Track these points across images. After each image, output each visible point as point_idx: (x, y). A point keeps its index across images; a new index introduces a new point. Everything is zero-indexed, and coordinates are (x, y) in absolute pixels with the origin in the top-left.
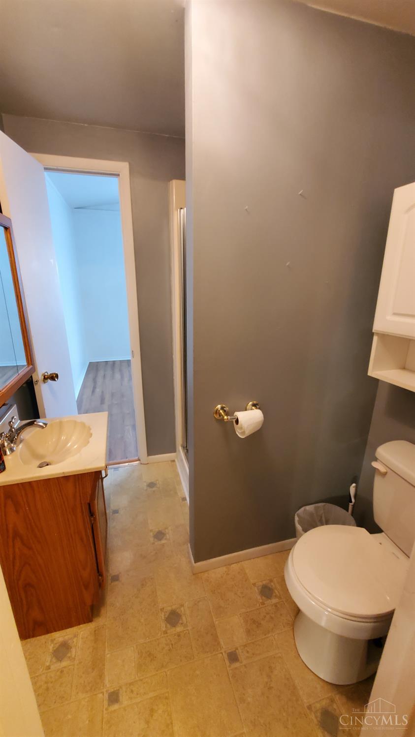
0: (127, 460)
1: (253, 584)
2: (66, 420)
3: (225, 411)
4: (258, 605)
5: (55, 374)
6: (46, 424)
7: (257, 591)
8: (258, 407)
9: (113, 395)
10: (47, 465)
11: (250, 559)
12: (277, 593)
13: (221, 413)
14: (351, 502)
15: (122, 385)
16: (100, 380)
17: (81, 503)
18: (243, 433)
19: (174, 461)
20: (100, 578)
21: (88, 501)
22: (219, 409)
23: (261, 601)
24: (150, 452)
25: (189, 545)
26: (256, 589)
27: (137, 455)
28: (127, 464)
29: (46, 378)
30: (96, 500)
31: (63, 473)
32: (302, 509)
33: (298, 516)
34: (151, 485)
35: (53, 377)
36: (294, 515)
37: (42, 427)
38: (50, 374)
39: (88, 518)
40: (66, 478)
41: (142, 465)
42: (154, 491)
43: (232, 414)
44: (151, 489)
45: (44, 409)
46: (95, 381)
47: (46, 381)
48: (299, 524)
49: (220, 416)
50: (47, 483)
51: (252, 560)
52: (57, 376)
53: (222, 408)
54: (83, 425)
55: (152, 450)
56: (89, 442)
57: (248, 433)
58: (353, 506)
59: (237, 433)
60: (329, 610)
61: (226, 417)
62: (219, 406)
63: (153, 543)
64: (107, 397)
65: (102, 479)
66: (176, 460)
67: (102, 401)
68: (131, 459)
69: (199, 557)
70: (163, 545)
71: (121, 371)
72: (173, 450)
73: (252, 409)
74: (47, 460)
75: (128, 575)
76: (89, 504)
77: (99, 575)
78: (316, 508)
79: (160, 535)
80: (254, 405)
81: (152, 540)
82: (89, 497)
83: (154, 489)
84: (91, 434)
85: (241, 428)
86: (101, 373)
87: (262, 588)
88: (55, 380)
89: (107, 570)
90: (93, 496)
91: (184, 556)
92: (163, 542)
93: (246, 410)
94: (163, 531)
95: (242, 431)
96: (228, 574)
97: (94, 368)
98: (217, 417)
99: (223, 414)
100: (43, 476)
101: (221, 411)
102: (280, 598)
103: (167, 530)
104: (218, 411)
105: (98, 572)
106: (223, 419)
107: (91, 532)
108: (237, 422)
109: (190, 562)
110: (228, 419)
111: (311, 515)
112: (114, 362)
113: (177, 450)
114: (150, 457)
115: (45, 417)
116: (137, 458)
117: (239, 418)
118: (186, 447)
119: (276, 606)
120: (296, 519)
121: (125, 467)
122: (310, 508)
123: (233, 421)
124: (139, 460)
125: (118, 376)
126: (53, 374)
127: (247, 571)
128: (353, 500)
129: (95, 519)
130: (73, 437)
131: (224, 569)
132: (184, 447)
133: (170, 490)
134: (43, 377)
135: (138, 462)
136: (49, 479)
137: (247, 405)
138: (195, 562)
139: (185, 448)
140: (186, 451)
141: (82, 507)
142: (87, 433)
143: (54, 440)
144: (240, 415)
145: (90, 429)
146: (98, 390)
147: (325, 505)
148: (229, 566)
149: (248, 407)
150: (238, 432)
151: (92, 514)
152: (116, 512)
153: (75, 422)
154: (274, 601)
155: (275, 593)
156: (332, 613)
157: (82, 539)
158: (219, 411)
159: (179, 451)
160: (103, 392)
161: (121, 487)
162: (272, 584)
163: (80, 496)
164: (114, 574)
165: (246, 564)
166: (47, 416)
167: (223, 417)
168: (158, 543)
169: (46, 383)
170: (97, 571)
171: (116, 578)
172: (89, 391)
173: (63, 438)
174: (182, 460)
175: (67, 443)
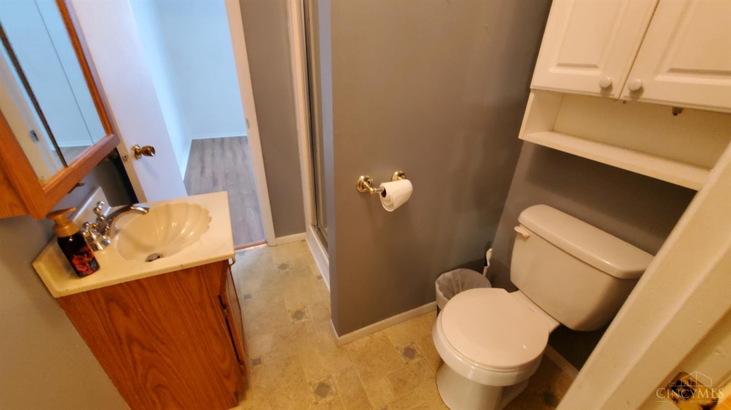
0: (253, 243)
1: (396, 348)
2: (173, 203)
3: (369, 182)
4: (403, 365)
5: (150, 147)
6: (147, 209)
7: (400, 353)
8: (403, 176)
9: (226, 176)
10: (159, 257)
11: (392, 326)
12: (419, 353)
13: (365, 185)
14: (486, 265)
15: (235, 164)
16: (208, 159)
17: (210, 297)
18: (392, 205)
19: (304, 241)
20: (242, 366)
21: (218, 294)
22: (363, 181)
23: (405, 362)
24: (278, 232)
25: (331, 320)
26: (399, 352)
27: (264, 238)
28: (253, 248)
29: (137, 153)
30: (227, 290)
31: (182, 266)
32: (441, 276)
33: (438, 283)
34: (283, 266)
35: (148, 151)
36: (435, 283)
37: (143, 213)
38: (143, 148)
39: (220, 310)
40: (187, 271)
41: (270, 247)
42: (287, 272)
43: (378, 186)
44: (284, 271)
45: (143, 192)
46: (202, 160)
47: (139, 156)
48: (441, 291)
49: (363, 188)
50: (162, 279)
51: (393, 326)
52: (153, 150)
53: (366, 180)
54: (198, 208)
55: (279, 231)
56: (208, 227)
57: (396, 206)
58: (488, 269)
59: (384, 207)
60: (476, 365)
61: (371, 189)
62: (362, 178)
63: (293, 323)
64: (220, 178)
65: (230, 266)
66: (307, 240)
67: (215, 182)
68: (257, 242)
69: (342, 331)
70: (304, 324)
71: (231, 149)
72: (303, 229)
73: (398, 179)
74: (158, 251)
75: (271, 357)
76: (220, 297)
77: (240, 364)
78: (454, 275)
79: (298, 314)
80: (400, 175)
81: (291, 320)
82: (218, 289)
83: (287, 270)
84: (211, 218)
85: (389, 201)
86: (208, 152)
87: (405, 350)
88: (151, 155)
89: (247, 356)
90: (223, 288)
91: (327, 333)
92: (303, 320)
93: (392, 180)
94: (302, 311)
95: (391, 203)
96: (371, 342)
97: (198, 147)
98: (360, 189)
99: (367, 186)
100: (154, 272)
101: (365, 183)
102: (422, 356)
103: (305, 309)
104: (361, 184)
105: (239, 360)
106: (368, 192)
107: (226, 325)
108: (384, 193)
109: (333, 336)
110: (374, 191)
111: (449, 280)
112: (222, 140)
113: (307, 230)
114: (278, 239)
115: (145, 200)
116: (264, 240)
117: (386, 189)
118: (317, 225)
119: (419, 364)
120: (437, 286)
121: (251, 250)
122: (448, 275)
123: (379, 194)
124: (266, 242)
125: (229, 154)
126: (147, 147)
127: (389, 337)
128: (488, 264)
129: (229, 311)
130: (187, 223)
131: (368, 338)
132: (314, 226)
133: (304, 269)
134: (134, 152)
135: (265, 245)
136: (164, 275)
137: (393, 175)
138: (339, 336)
139: (316, 227)
140: (317, 230)
141: (211, 301)
142: (205, 217)
143: (162, 227)
144: (387, 186)
145: (207, 212)
146: (208, 171)
147: (461, 271)
148: (372, 335)
149: (393, 178)
150: (385, 205)
151: (224, 306)
152: (248, 297)
153: (187, 205)
154: (417, 360)
155: (417, 353)
156: (480, 368)
157: (216, 334)
158: (363, 183)
159: (310, 231)
160: (214, 173)
161: (250, 272)
162: (414, 345)
163: (207, 289)
164: (254, 358)
165: (388, 331)
166: (148, 201)
167: (369, 189)
168: (297, 322)
169: (139, 160)
170: (237, 360)
171: (258, 361)
172: (197, 172)
173: (173, 224)
174: (313, 239)
175: (180, 230)
